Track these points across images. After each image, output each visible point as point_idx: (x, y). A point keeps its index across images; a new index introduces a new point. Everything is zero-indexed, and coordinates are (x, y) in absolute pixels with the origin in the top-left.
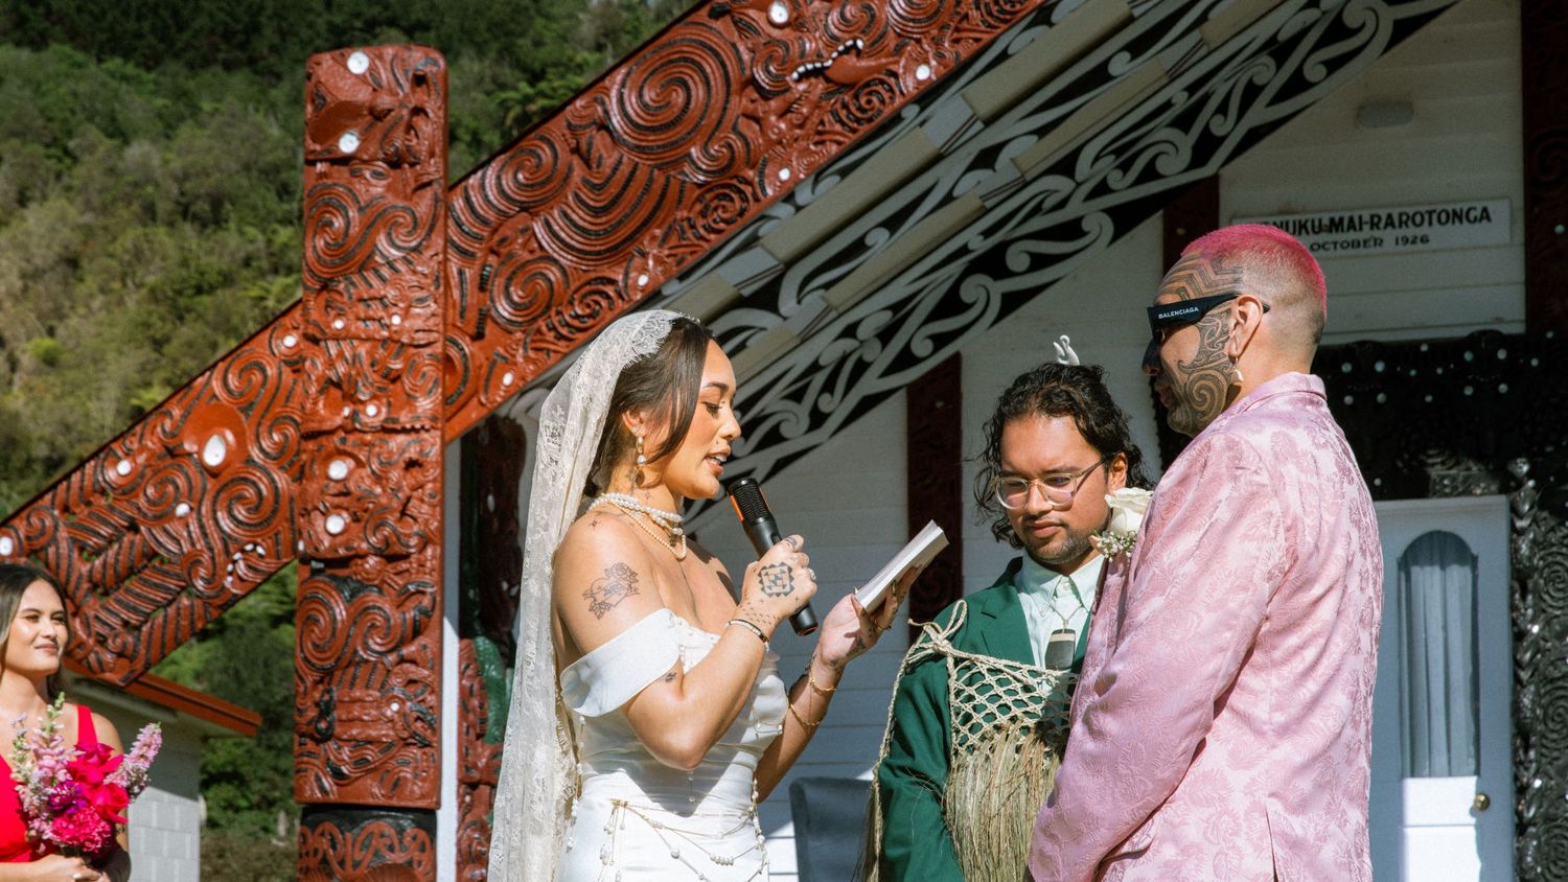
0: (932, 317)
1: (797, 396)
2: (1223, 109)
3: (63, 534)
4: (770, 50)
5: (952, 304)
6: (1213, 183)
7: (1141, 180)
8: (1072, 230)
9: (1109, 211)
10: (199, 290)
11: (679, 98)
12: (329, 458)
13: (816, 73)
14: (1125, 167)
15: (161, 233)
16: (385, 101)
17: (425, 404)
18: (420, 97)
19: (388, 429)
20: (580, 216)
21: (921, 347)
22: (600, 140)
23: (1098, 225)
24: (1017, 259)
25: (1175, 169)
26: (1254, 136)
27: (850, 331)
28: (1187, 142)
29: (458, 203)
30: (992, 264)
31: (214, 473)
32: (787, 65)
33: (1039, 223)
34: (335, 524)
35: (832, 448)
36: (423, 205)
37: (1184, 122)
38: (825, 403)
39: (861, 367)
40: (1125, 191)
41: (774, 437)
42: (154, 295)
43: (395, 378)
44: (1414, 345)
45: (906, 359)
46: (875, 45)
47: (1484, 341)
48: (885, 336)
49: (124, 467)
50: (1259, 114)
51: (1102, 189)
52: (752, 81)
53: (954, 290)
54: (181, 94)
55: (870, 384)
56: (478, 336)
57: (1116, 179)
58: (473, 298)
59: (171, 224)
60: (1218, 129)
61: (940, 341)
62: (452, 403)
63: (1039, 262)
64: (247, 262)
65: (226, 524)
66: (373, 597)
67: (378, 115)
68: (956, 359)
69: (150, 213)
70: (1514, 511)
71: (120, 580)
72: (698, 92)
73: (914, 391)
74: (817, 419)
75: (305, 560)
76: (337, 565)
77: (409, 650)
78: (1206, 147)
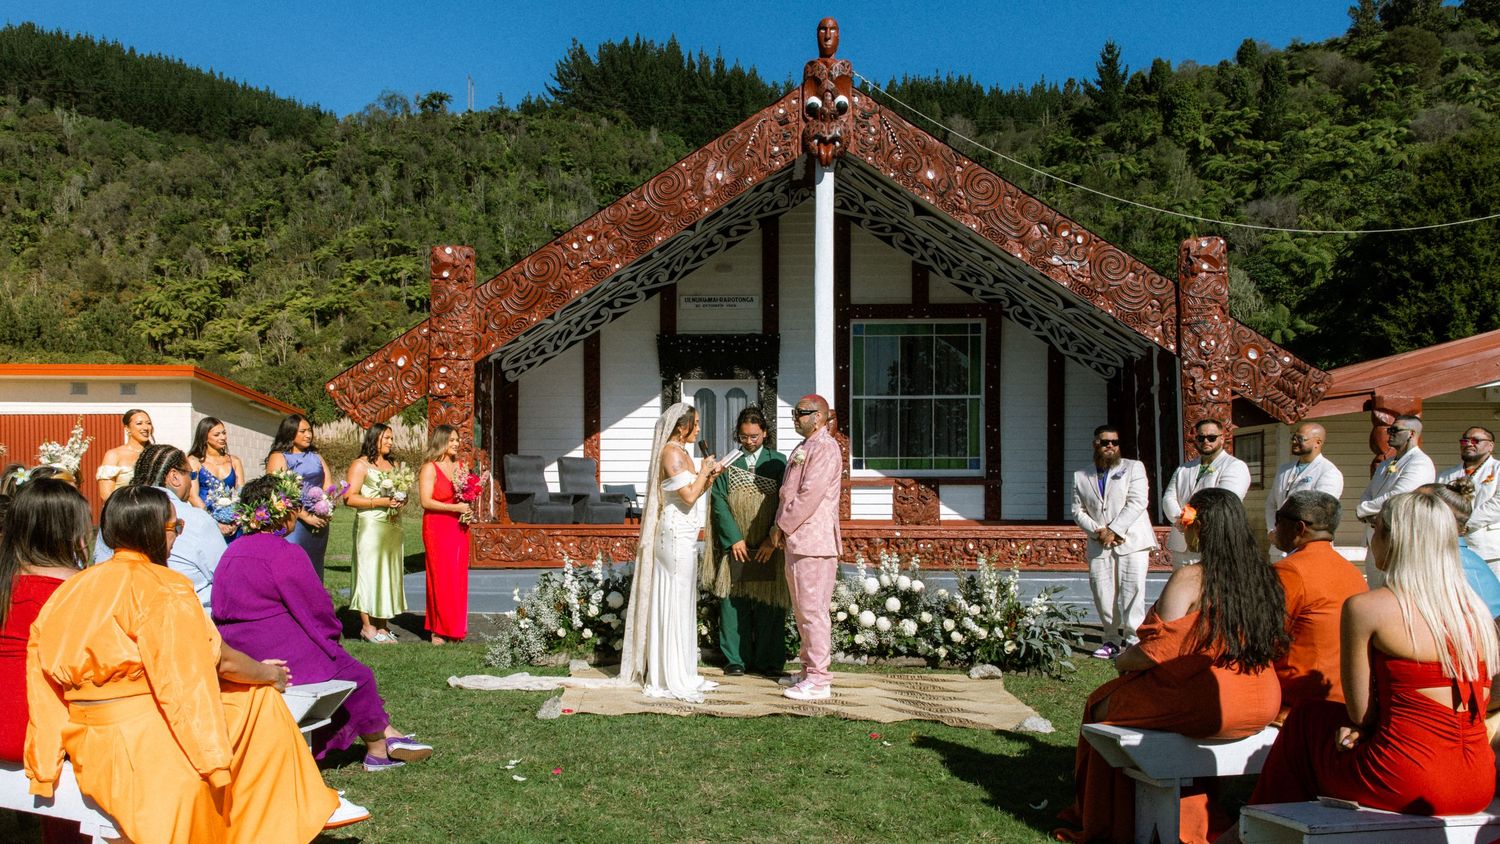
0: (592, 319)
1: (550, 340)
2: (678, 264)
3: (351, 384)
4: (573, 256)
5: (597, 316)
6: (675, 284)
7: (654, 283)
8: (633, 296)
9: (645, 291)
10: (182, 222)
11: (546, 268)
12: (440, 367)
13: (587, 264)
14: (649, 279)
15: (164, 198)
16: (457, 263)
17: (469, 352)
18: (468, 262)
19: (458, 359)
20: (516, 300)
21: (588, 328)
22: (522, 277)
23: (641, 294)
24: (617, 303)
25: (664, 280)
26: (687, 273)
27: (568, 323)
28: (667, 273)
29: (478, 293)
30: (610, 305)
31: (400, 368)
32: (578, 260)
33: (625, 293)
34: (442, 386)
35: (560, 356)
36: (469, 293)
37: (667, 267)
38: (559, 343)
39: (570, 333)
40: (649, 285)
41: (543, 352)
42: (162, 223)
43: (460, 344)
44: (733, 336)
45: (583, 331)
46: (604, 257)
47: (752, 336)
48: (577, 324)
49: (371, 365)
50: (688, 266)
51: (642, 285)
52: (567, 265)
53: (598, 312)
54: (170, 143)
55: (573, 338)
56: (484, 332)
57: (647, 282)
58: (483, 321)
59: (169, 195)
60: (677, 270)
61: (594, 326)
62: (477, 352)
63: (624, 305)
64: (201, 212)
65: (406, 385)
66: (454, 408)
67: (455, 267)
68: (598, 333)
69: (160, 190)
70: (759, 384)
71: (370, 399)
72: (552, 266)
73: (586, 341)
74: (556, 347)
75: (431, 396)
76: (442, 398)
77: (465, 423)
78: (673, 275)
